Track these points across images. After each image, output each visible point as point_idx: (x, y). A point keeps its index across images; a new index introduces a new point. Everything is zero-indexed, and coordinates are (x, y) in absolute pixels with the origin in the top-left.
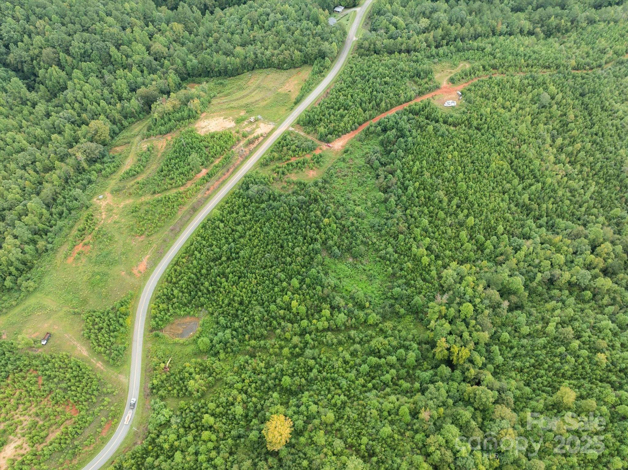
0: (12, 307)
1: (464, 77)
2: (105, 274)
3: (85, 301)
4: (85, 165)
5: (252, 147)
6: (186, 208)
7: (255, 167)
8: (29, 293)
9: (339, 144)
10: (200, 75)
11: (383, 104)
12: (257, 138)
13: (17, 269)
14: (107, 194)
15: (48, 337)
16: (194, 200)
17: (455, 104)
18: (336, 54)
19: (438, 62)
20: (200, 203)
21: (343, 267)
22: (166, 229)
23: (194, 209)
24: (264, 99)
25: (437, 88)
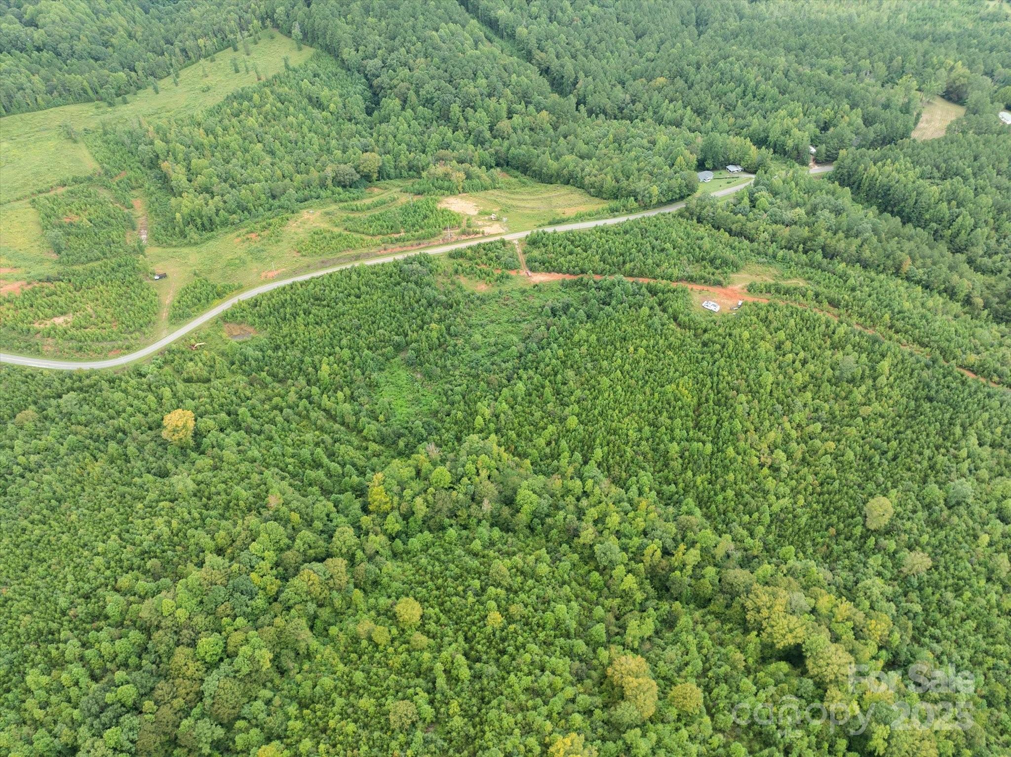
0: (170, 245)
1: (773, 291)
2: (244, 263)
3: (211, 271)
4: (329, 182)
5: (464, 237)
6: (353, 253)
7: (443, 254)
8: (189, 244)
9: (540, 278)
10: (517, 168)
11: (628, 266)
12: (477, 233)
13: (203, 224)
14: (318, 212)
15: (163, 276)
16: (365, 251)
17: (717, 309)
18: (654, 202)
19: (763, 263)
20: (368, 256)
21: (403, 375)
22: (319, 259)
23: (357, 258)
24: (533, 209)
25: (719, 284)
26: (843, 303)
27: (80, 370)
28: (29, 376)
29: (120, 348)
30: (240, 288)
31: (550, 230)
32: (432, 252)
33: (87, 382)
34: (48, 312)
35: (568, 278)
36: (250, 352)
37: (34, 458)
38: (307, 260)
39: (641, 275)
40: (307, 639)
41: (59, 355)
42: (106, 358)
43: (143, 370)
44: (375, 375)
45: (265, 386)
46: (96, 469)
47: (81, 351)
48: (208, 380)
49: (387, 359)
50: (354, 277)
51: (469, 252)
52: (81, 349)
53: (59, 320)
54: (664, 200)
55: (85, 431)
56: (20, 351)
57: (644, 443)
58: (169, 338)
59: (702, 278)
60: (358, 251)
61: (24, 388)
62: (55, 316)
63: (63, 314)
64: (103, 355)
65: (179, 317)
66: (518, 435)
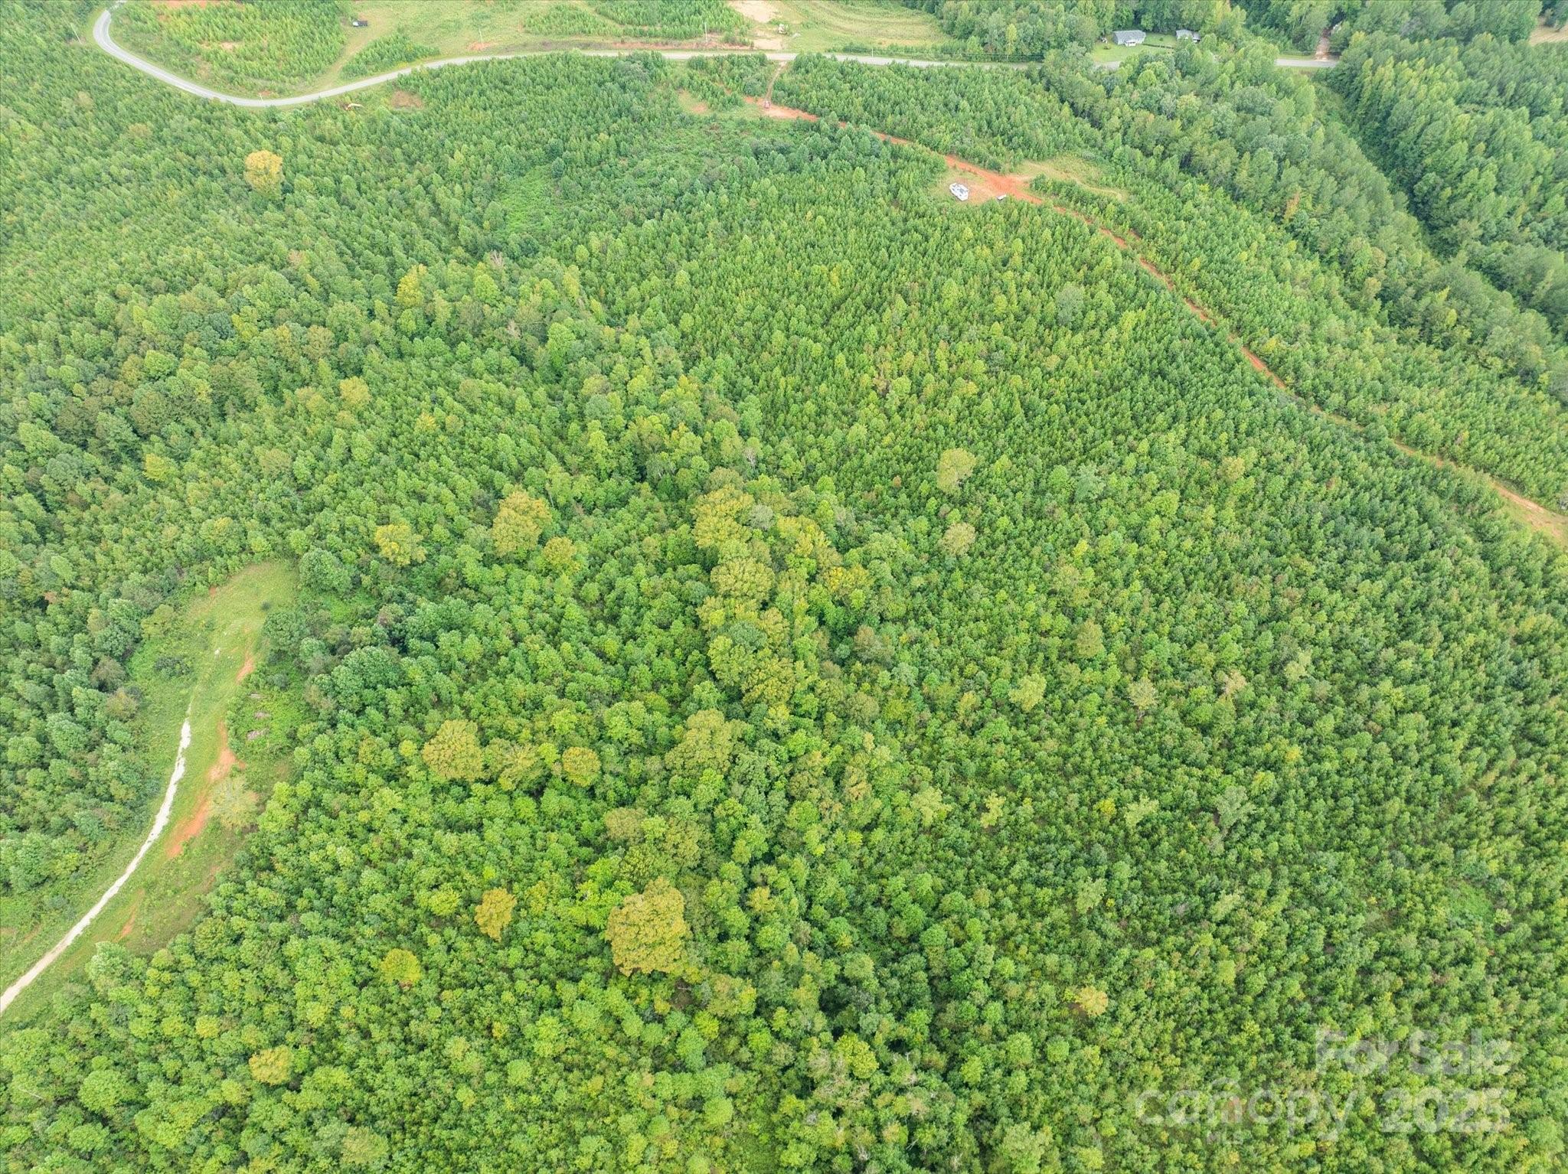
1: (1062, 194)
2: (459, 27)
5: (724, 45)
9: (776, 113)
12: (744, 44)
15: (363, 24)
16: (599, 39)
17: (964, 197)
18: (1009, 52)
19: (1087, 159)
20: (599, 46)
21: (540, 185)
22: (541, 38)
23: (586, 46)
24: (847, 31)
25: (995, 167)
26: (1151, 231)
27: (216, 100)
28: (165, 93)
29: (272, 89)
30: (436, 54)
31: (841, 58)
32: (668, 55)
33: (218, 114)
34: (220, 33)
35: (804, 116)
36: (395, 121)
37: (125, 172)
38: (528, 37)
39: (905, 135)
40: (255, 389)
41: (211, 82)
42: (255, 96)
43: (278, 116)
44: (506, 177)
45: (391, 162)
46: (175, 195)
47: (231, 83)
48: (335, 144)
49: (533, 164)
50: (559, 64)
51: (712, 64)
52: (231, 80)
53: (228, 46)
54: (1027, 53)
55: (186, 159)
56: (175, 69)
57: (748, 324)
58: (328, 92)
59: (977, 155)
60: (590, 39)
61: (153, 104)
62: (225, 40)
63: (236, 39)
64: (253, 92)
65: (352, 72)
66: (617, 281)
